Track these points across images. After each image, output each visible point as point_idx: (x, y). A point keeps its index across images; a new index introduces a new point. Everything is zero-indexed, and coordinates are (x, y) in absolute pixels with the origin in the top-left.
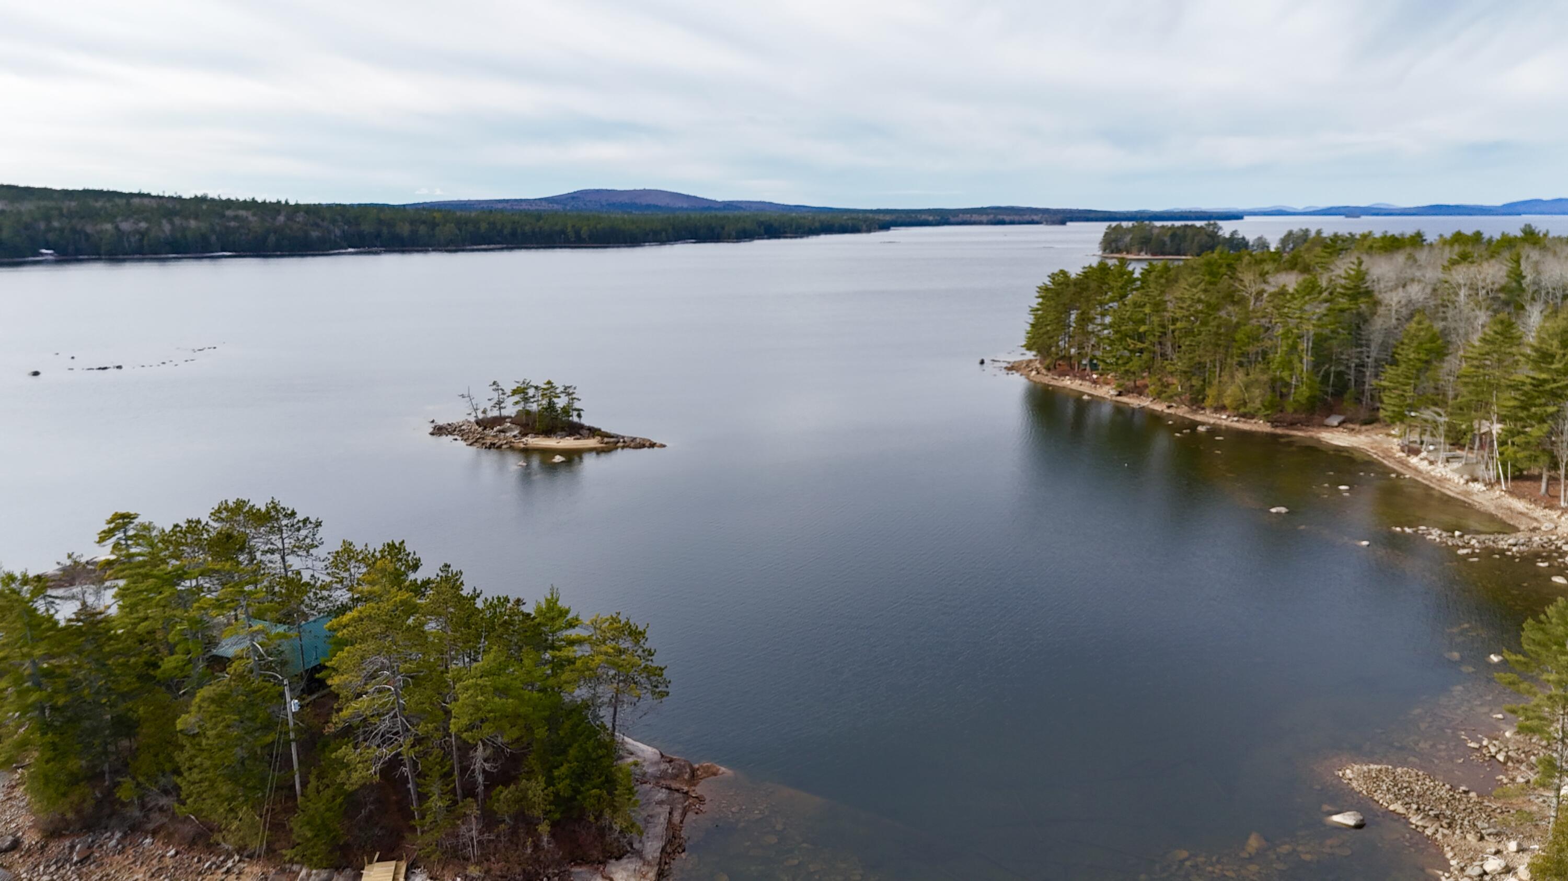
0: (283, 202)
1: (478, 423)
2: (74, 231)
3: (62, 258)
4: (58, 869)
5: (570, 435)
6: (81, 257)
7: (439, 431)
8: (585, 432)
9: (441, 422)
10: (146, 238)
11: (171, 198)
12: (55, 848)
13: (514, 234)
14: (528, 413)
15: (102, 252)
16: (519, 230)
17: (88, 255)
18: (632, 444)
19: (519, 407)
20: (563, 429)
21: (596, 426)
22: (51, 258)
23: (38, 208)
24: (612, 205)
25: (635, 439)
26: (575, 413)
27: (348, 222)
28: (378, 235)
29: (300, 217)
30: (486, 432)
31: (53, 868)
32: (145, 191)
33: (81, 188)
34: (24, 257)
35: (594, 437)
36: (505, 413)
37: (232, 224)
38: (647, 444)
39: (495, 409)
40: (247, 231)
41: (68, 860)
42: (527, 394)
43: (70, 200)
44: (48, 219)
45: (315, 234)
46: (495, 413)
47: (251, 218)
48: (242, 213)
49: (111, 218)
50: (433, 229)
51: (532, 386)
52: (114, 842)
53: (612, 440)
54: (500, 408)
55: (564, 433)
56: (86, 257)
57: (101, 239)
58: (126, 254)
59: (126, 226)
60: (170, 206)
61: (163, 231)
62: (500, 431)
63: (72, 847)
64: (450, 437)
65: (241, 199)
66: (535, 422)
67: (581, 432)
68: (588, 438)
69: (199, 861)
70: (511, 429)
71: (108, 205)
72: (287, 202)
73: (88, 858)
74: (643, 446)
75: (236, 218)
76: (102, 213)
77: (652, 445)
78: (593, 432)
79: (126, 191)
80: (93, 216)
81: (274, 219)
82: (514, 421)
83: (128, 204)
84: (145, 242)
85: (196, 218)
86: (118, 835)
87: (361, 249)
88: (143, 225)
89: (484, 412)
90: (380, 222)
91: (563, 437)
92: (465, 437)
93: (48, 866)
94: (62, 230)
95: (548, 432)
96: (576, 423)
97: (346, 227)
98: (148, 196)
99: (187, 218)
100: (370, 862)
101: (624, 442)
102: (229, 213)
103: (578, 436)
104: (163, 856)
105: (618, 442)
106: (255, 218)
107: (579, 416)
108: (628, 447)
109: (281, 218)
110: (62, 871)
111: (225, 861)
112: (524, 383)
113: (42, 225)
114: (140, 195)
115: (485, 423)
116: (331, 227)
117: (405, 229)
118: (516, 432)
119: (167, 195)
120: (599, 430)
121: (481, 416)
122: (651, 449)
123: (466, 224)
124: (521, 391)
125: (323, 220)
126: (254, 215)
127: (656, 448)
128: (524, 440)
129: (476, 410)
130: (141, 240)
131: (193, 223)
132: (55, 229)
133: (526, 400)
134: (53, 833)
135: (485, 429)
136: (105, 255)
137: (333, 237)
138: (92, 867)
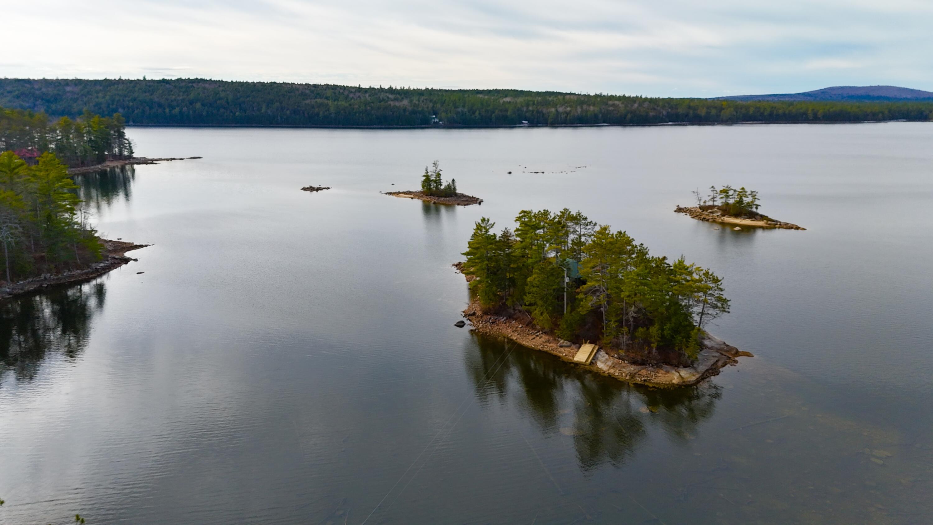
0: (640, 97)
1: (701, 208)
2: (538, 112)
3: (531, 125)
4: (485, 323)
5: (749, 218)
6: (539, 125)
7: (679, 210)
8: (758, 217)
9: (682, 206)
10: (569, 116)
11: (585, 95)
12: (485, 317)
13: (771, 115)
14: (727, 204)
15: (549, 122)
16: (775, 113)
17: (542, 124)
18: (785, 226)
19: (723, 200)
20: (745, 214)
21: (766, 214)
22: (526, 125)
23: (525, 101)
24: (852, 97)
25: (788, 224)
26: (755, 206)
27: (671, 108)
28: (687, 115)
29: (646, 105)
30: (703, 213)
31: (484, 323)
32: (573, 92)
33: (544, 91)
34: (516, 124)
35: (763, 221)
36: (716, 204)
37: (611, 108)
38: (794, 227)
39: (711, 201)
40: (617, 112)
41: (489, 321)
42: (728, 193)
43: (538, 97)
44: (528, 105)
45: (652, 114)
46: (711, 203)
47: (620, 105)
48: (617, 102)
49: (555, 105)
50: (720, 112)
51: (731, 189)
52: (503, 320)
53: (773, 223)
54: (714, 201)
55: (746, 217)
56: (541, 125)
57: (549, 116)
58: (559, 124)
59: (561, 109)
60: (583, 99)
61: (577, 112)
62: (711, 213)
63: (490, 318)
64: (684, 214)
65: (618, 95)
66: (730, 209)
67: (756, 217)
68: (760, 220)
69: (529, 331)
70: (717, 212)
71: (555, 99)
72: (641, 97)
73: (494, 322)
74: (792, 228)
75: (613, 105)
76: (552, 103)
77: (797, 228)
78: (763, 217)
79: (564, 92)
80: (546, 103)
81: (632, 106)
82: (719, 208)
83: (564, 98)
84: (568, 117)
85: (594, 105)
86: (505, 318)
87: (676, 123)
88: (569, 109)
89: (705, 202)
90: (690, 107)
91: (745, 219)
92: (692, 214)
93: (482, 322)
94: (533, 111)
95: (736, 216)
96: (754, 212)
97: (670, 110)
98: (575, 94)
99: (589, 105)
100: (586, 343)
101: (780, 225)
102: (610, 103)
103: (754, 219)
104: (518, 327)
105: (777, 224)
106: (623, 105)
107: (757, 208)
108: (782, 228)
109: (636, 105)
110: (486, 324)
111: (537, 333)
112: (727, 187)
113: (525, 109)
114: (571, 94)
115: (704, 208)
116: (662, 110)
117: (703, 112)
118: (719, 214)
119: (582, 94)
120: (767, 217)
121: (702, 204)
122: (796, 231)
123: (741, 108)
124: (725, 192)
125: (658, 106)
126: (623, 103)
127: (799, 230)
128: (722, 218)
129: (700, 200)
130: (566, 117)
131: (592, 108)
132: (530, 111)
133: (727, 197)
134: (485, 313)
135: (703, 211)
136: (550, 124)
137: (661, 116)
138: (495, 325)
